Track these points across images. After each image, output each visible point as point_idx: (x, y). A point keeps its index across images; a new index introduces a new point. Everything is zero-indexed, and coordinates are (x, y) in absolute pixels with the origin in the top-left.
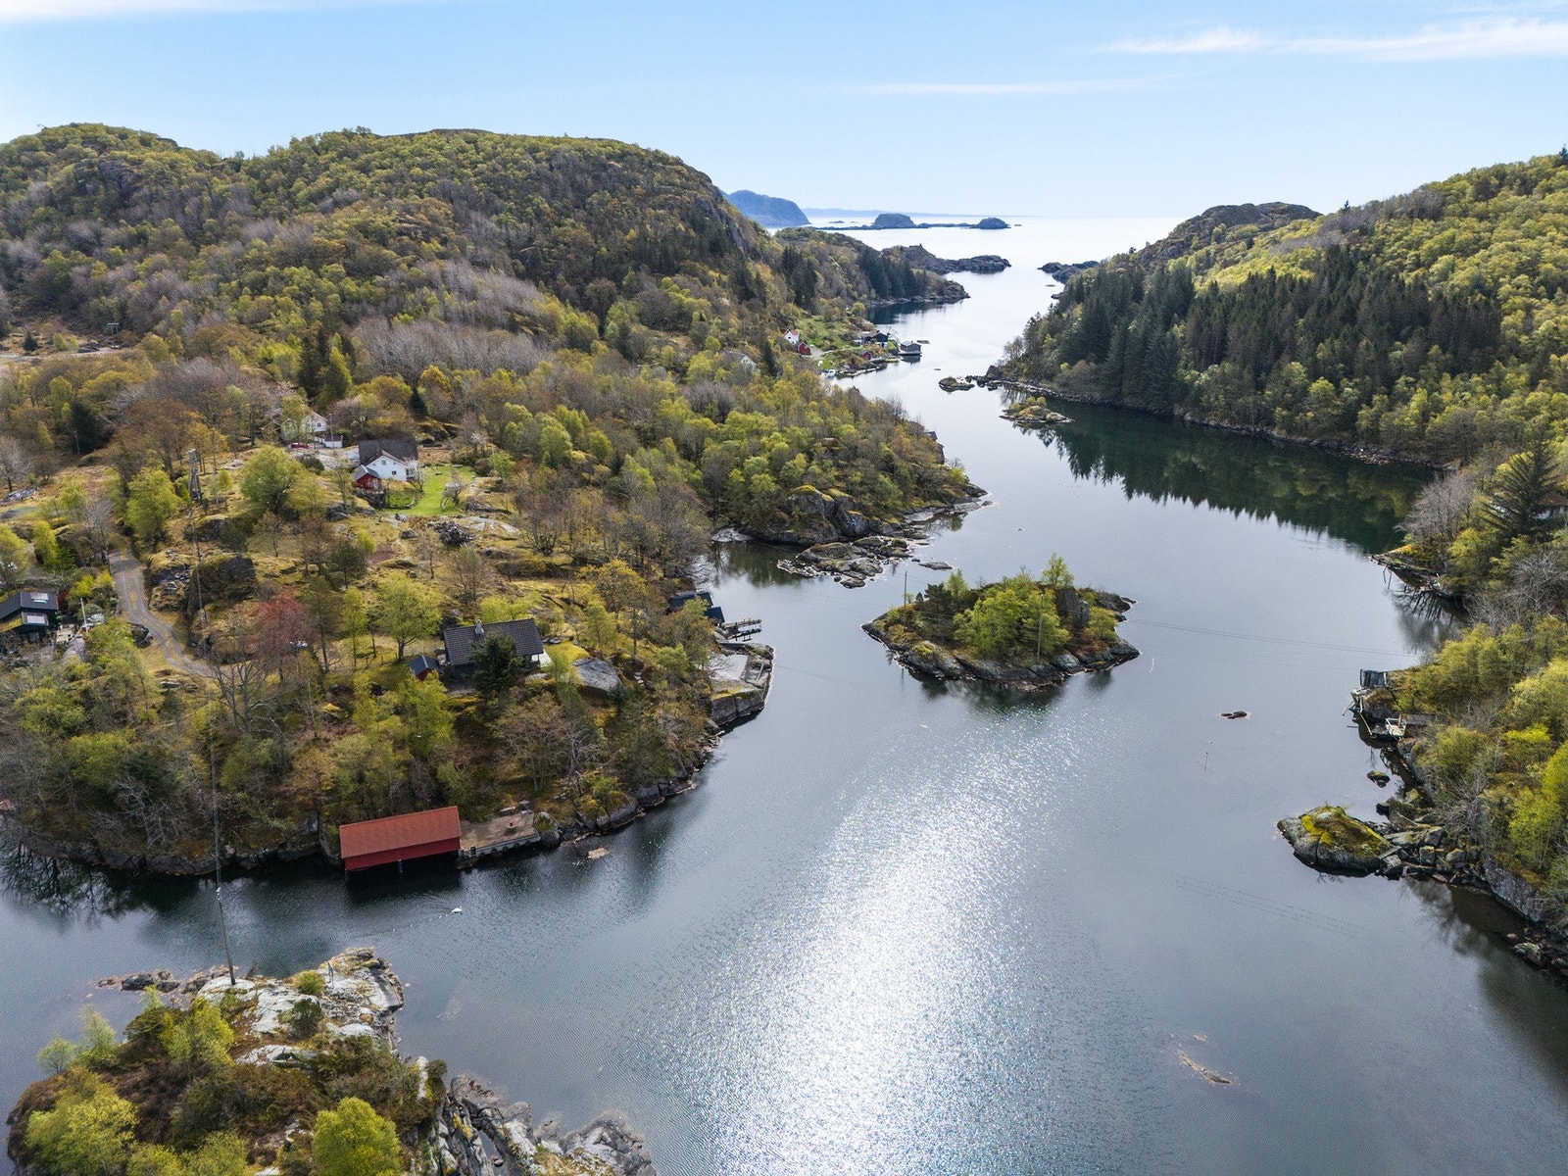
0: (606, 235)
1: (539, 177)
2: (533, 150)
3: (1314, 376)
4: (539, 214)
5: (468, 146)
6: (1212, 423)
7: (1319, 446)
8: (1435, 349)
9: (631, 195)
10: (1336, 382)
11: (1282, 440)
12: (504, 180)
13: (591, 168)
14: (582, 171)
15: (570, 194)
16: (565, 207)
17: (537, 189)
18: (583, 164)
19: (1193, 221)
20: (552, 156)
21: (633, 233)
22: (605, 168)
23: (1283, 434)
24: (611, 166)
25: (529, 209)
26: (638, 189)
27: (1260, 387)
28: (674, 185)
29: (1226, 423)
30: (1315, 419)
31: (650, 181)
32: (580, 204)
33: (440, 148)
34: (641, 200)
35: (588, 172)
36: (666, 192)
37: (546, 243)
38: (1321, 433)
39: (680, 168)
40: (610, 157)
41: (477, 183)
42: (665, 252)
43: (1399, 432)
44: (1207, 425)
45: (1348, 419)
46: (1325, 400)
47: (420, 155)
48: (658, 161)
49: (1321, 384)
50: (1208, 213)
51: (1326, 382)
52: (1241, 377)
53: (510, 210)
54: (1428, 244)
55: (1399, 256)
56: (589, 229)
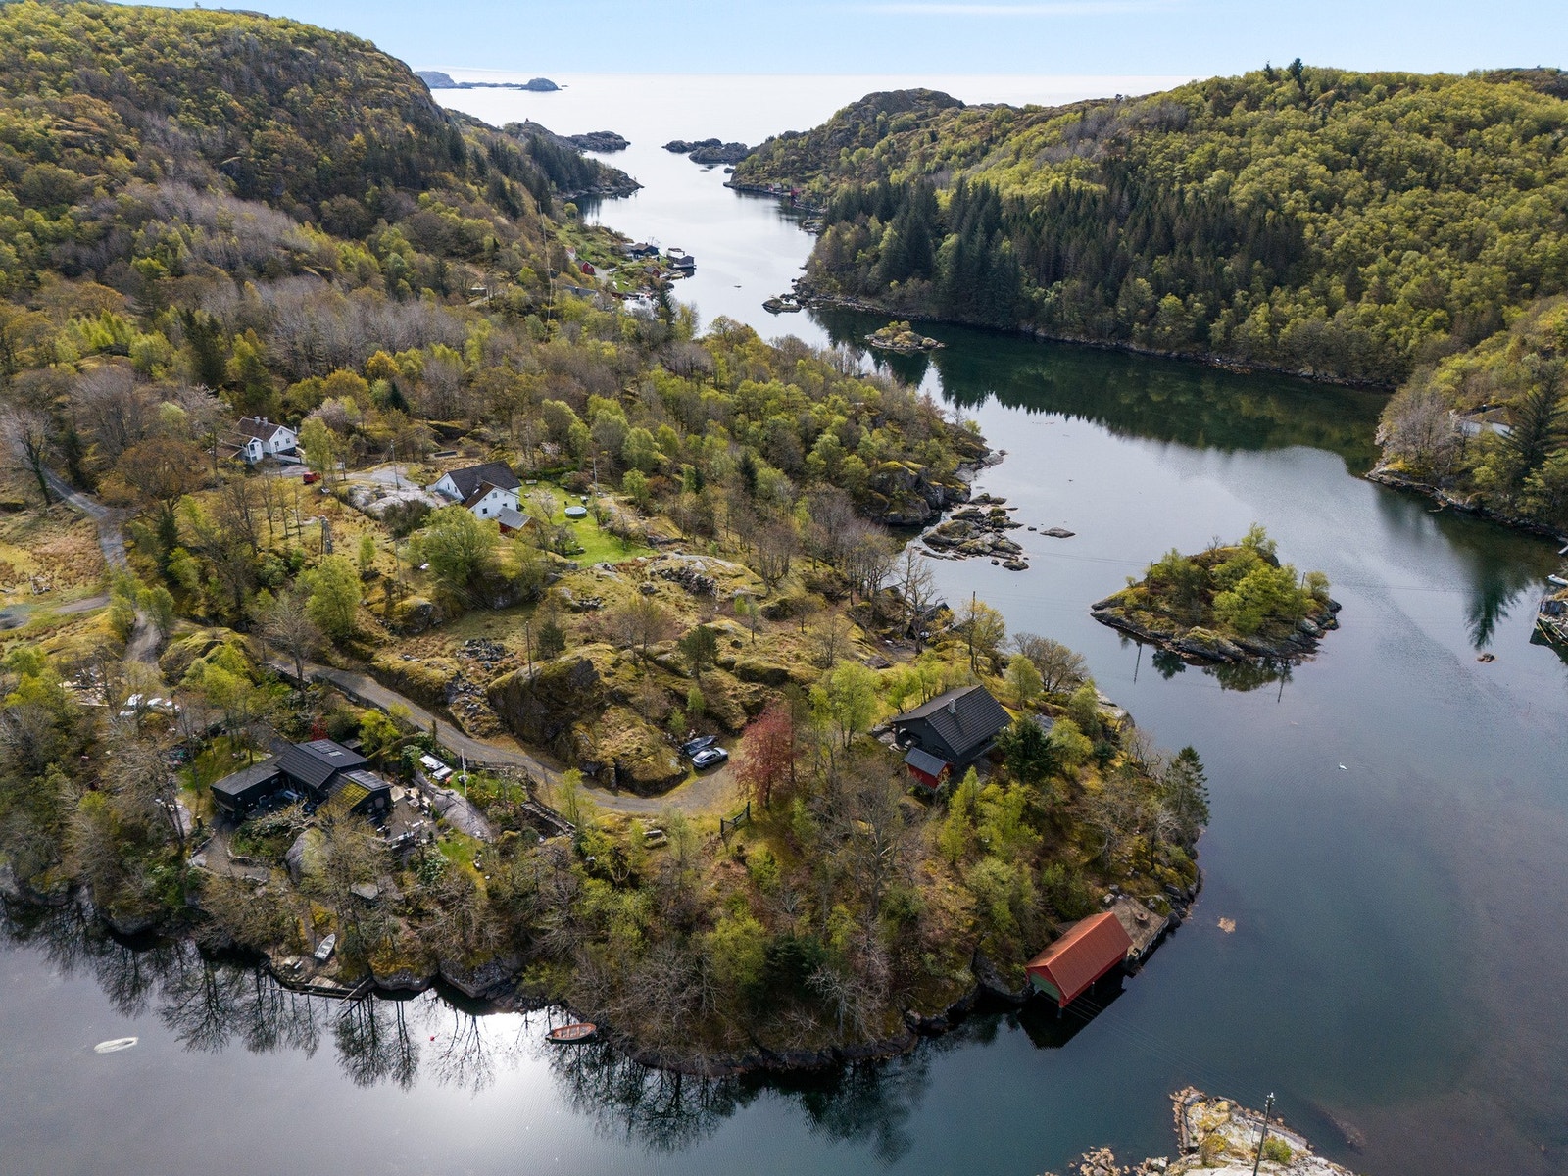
0: (325, 139)
1: (214, 66)
2: (188, 29)
3: (1160, 292)
4: (231, 115)
5: (94, 23)
6: (1069, 339)
7: (1179, 357)
8: (1258, 264)
9: (337, 90)
10: (1183, 298)
11: (1143, 354)
12: (167, 69)
13: (278, 55)
14: (267, 58)
15: (262, 90)
16: (258, 104)
17: (217, 83)
18: (266, 49)
19: (855, 106)
20: (221, 39)
21: (358, 137)
22: (295, 55)
23: (1143, 348)
24: (302, 53)
25: (215, 108)
26: (343, 83)
27: (1111, 302)
28: (379, 76)
29: (1082, 338)
30: (1173, 332)
31: (353, 71)
32: (277, 99)
33: (56, 25)
34: (350, 96)
35: (274, 60)
36: (376, 86)
37: (253, 151)
38: (1178, 345)
39: (381, 56)
40: (296, 41)
41: (133, 73)
42: (408, 163)
43: (1254, 344)
44: (1063, 341)
45: (1201, 333)
46: (1177, 316)
47: (32, 33)
48: (353, 48)
49: (1170, 300)
50: (867, 99)
51: (1174, 298)
52: (1091, 295)
53: (188, 109)
54: (1193, 158)
55: (1166, 169)
56: (300, 133)
